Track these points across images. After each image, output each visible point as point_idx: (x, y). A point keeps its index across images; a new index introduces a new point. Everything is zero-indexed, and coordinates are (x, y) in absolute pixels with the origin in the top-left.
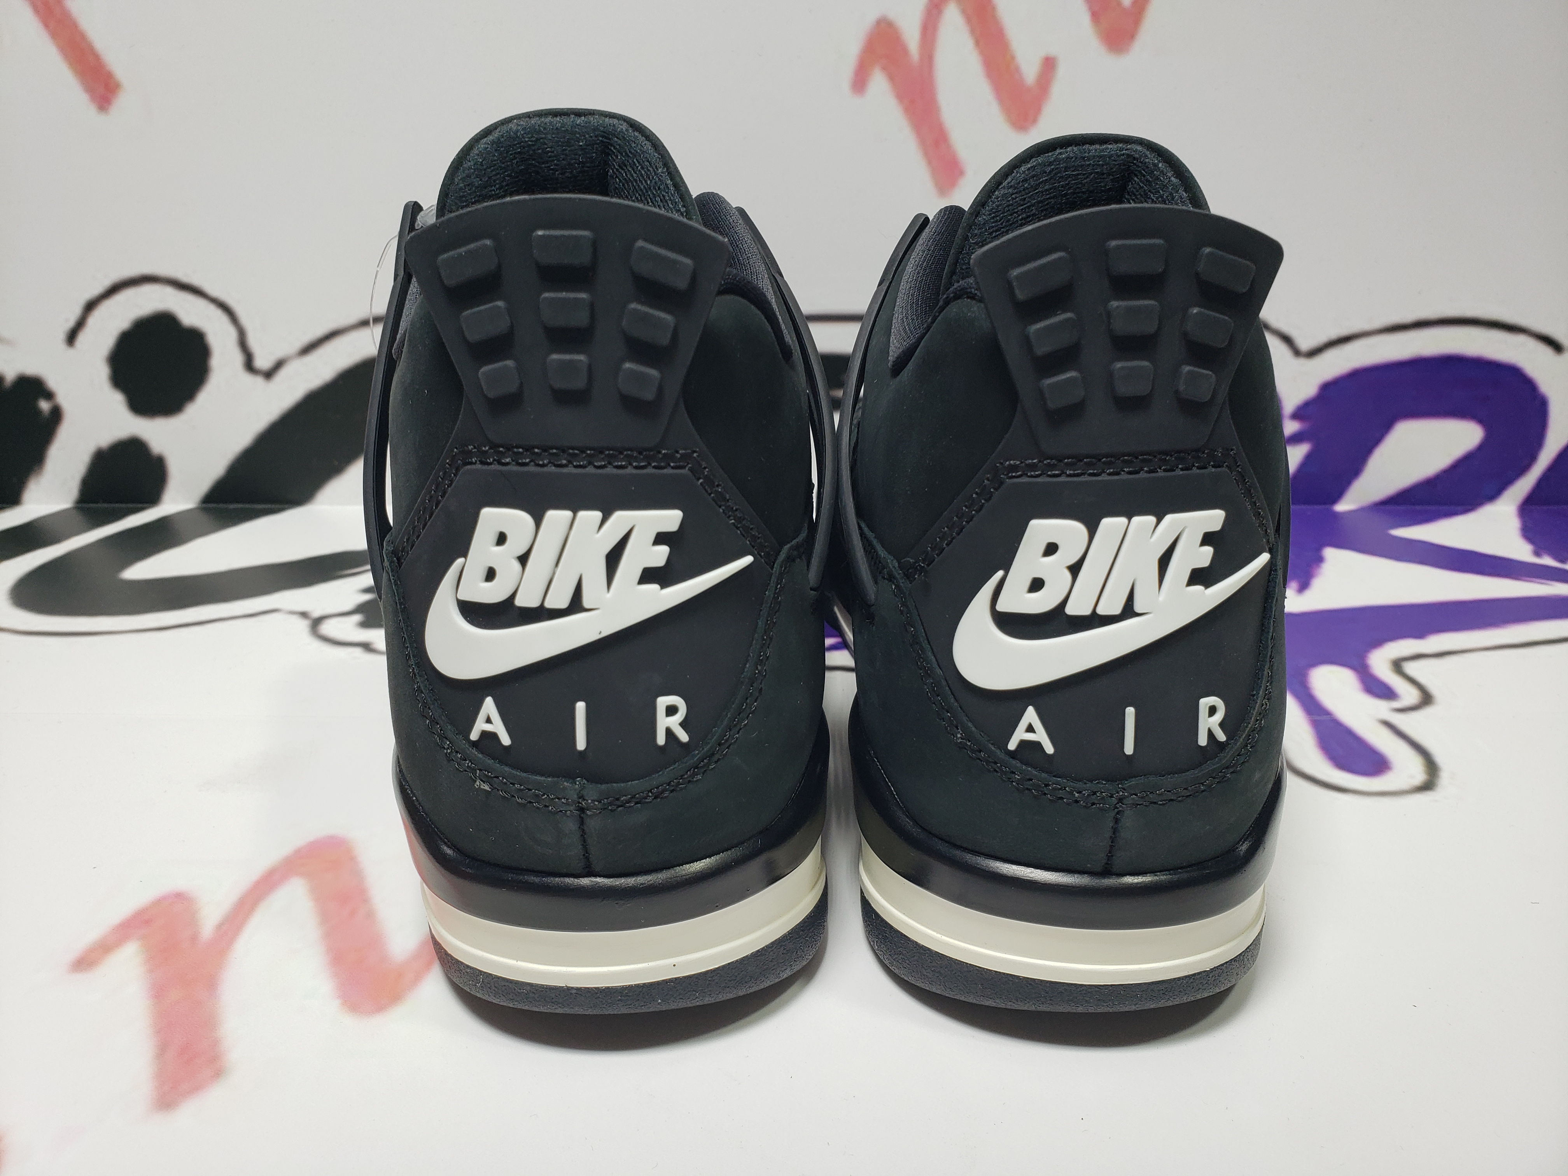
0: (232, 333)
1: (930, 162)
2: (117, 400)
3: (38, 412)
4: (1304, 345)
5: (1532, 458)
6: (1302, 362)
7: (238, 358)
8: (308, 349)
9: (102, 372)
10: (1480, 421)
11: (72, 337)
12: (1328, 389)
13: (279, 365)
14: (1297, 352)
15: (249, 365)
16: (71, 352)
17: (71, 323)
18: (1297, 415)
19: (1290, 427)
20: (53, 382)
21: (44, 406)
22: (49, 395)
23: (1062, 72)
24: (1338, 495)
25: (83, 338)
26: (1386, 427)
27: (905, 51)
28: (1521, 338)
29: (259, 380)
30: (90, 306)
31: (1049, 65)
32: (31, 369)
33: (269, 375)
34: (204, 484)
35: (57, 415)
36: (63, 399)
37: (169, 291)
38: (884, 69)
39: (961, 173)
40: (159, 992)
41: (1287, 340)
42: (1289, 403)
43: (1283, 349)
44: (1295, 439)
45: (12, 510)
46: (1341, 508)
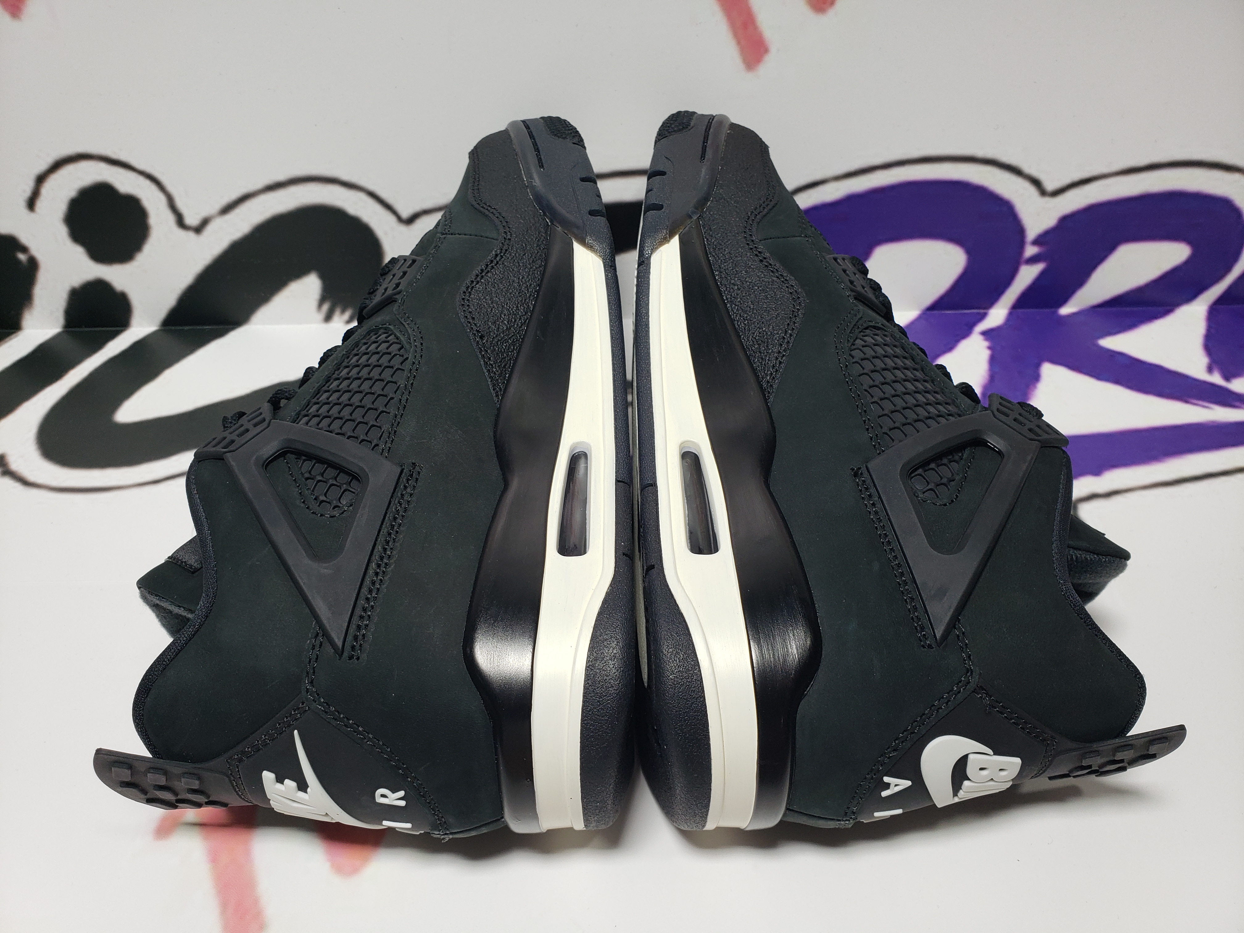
0: (162, 198)
1: (739, 43)
2: (78, 252)
3: (19, 262)
4: (1050, 186)
5: (1226, 269)
6: (1047, 199)
7: (171, 218)
8: (227, 209)
9: (63, 231)
10: (1189, 242)
11: (31, 204)
12: (1066, 221)
13: (205, 222)
14: (1043, 192)
15: (181, 222)
16: (32, 215)
17: (28, 193)
18: (1036, 242)
19: (1030, 251)
20: (24, 238)
21: (22, 257)
22: (24, 249)
24: (1064, 300)
25: (40, 204)
26: (1111, 248)
28: (1235, 176)
29: (191, 235)
30: (41, 179)
32: (5, 229)
33: (198, 230)
34: (162, 312)
35: (33, 265)
36: (36, 251)
39: (766, 50)
40: (214, 857)
41: (1036, 183)
42: (1032, 233)
43: (1032, 190)
44: (1033, 260)
45: (16, 337)
46: (1065, 311)
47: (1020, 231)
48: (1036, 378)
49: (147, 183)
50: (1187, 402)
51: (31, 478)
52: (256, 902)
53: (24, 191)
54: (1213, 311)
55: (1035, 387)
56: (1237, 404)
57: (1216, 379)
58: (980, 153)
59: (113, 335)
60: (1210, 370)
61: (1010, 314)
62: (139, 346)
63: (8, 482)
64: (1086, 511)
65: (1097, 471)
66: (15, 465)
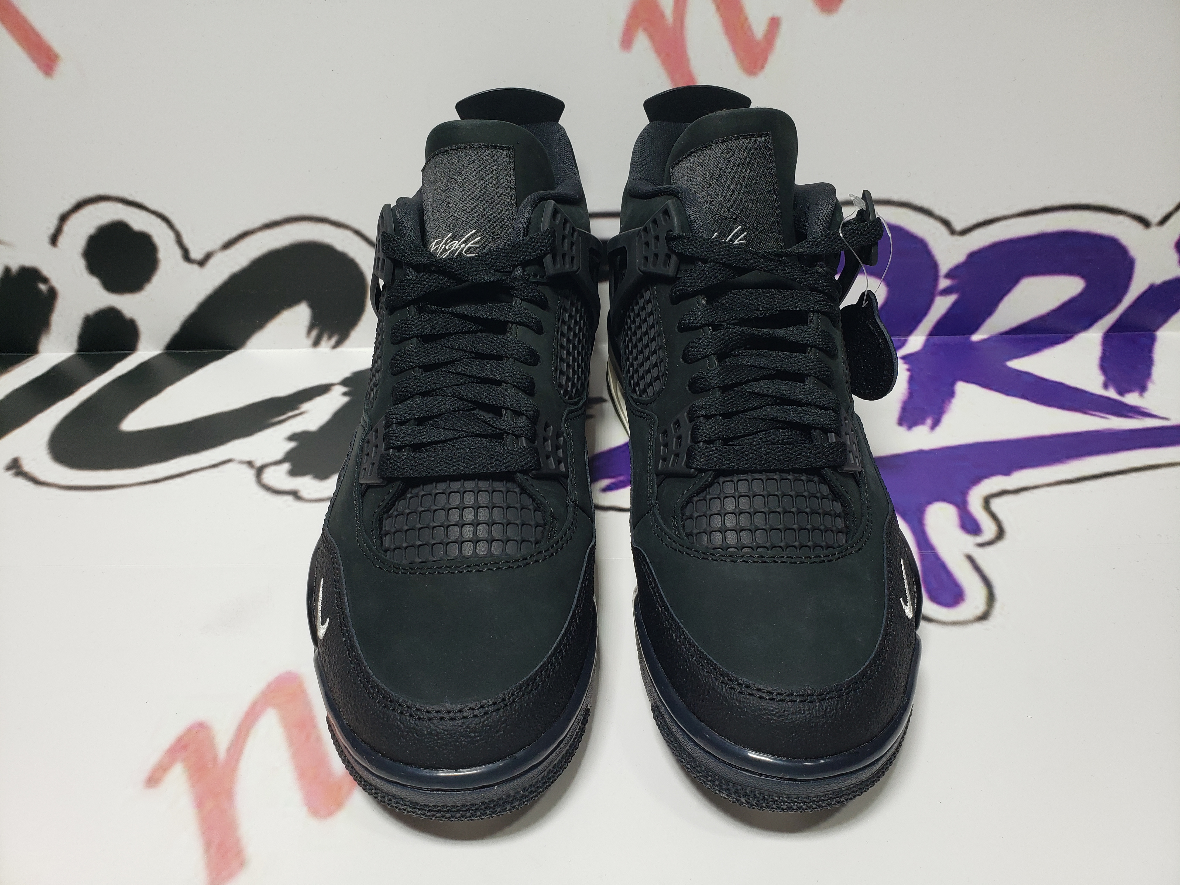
0: (171, 235)
2: (94, 283)
3: (40, 291)
4: (958, 226)
5: (1119, 300)
6: (956, 238)
7: (178, 253)
8: (228, 245)
9: (81, 264)
10: (1083, 276)
11: (54, 240)
12: (974, 257)
13: (208, 256)
14: (953, 232)
15: (186, 256)
16: (55, 250)
17: (52, 230)
18: (948, 276)
19: (944, 283)
20: (46, 271)
21: (43, 287)
22: (45, 280)
23: (784, 28)
24: (975, 329)
25: (62, 240)
26: (1015, 282)
27: (662, 15)
28: (1121, 218)
29: (195, 267)
30: (64, 218)
31: (774, 23)
32: (29, 262)
33: (202, 263)
34: (166, 338)
35: (53, 294)
36: (55, 282)
37: (120, 206)
38: (646, 30)
40: (200, 803)
41: (946, 223)
42: (945, 267)
43: (942, 229)
44: (946, 292)
45: (34, 358)
46: (976, 337)
47: (934, 266)
48: (951, 394)
49: (158, 221)
50: (1086, 413)
51: (42, 478)
52: (237, 842)
53: (49, 228)
54: (1108, 338)
55: (950, 402)
56: (1130, 414)
57: (1112, 393)
58: (896, 197)
59: (121, 358)
60: (1106, 386)
61: (927, 341)
62: (143, 368)
63: (21, 481)
64: (996, 505)
65: (1007, 472)
66: (27, 466)
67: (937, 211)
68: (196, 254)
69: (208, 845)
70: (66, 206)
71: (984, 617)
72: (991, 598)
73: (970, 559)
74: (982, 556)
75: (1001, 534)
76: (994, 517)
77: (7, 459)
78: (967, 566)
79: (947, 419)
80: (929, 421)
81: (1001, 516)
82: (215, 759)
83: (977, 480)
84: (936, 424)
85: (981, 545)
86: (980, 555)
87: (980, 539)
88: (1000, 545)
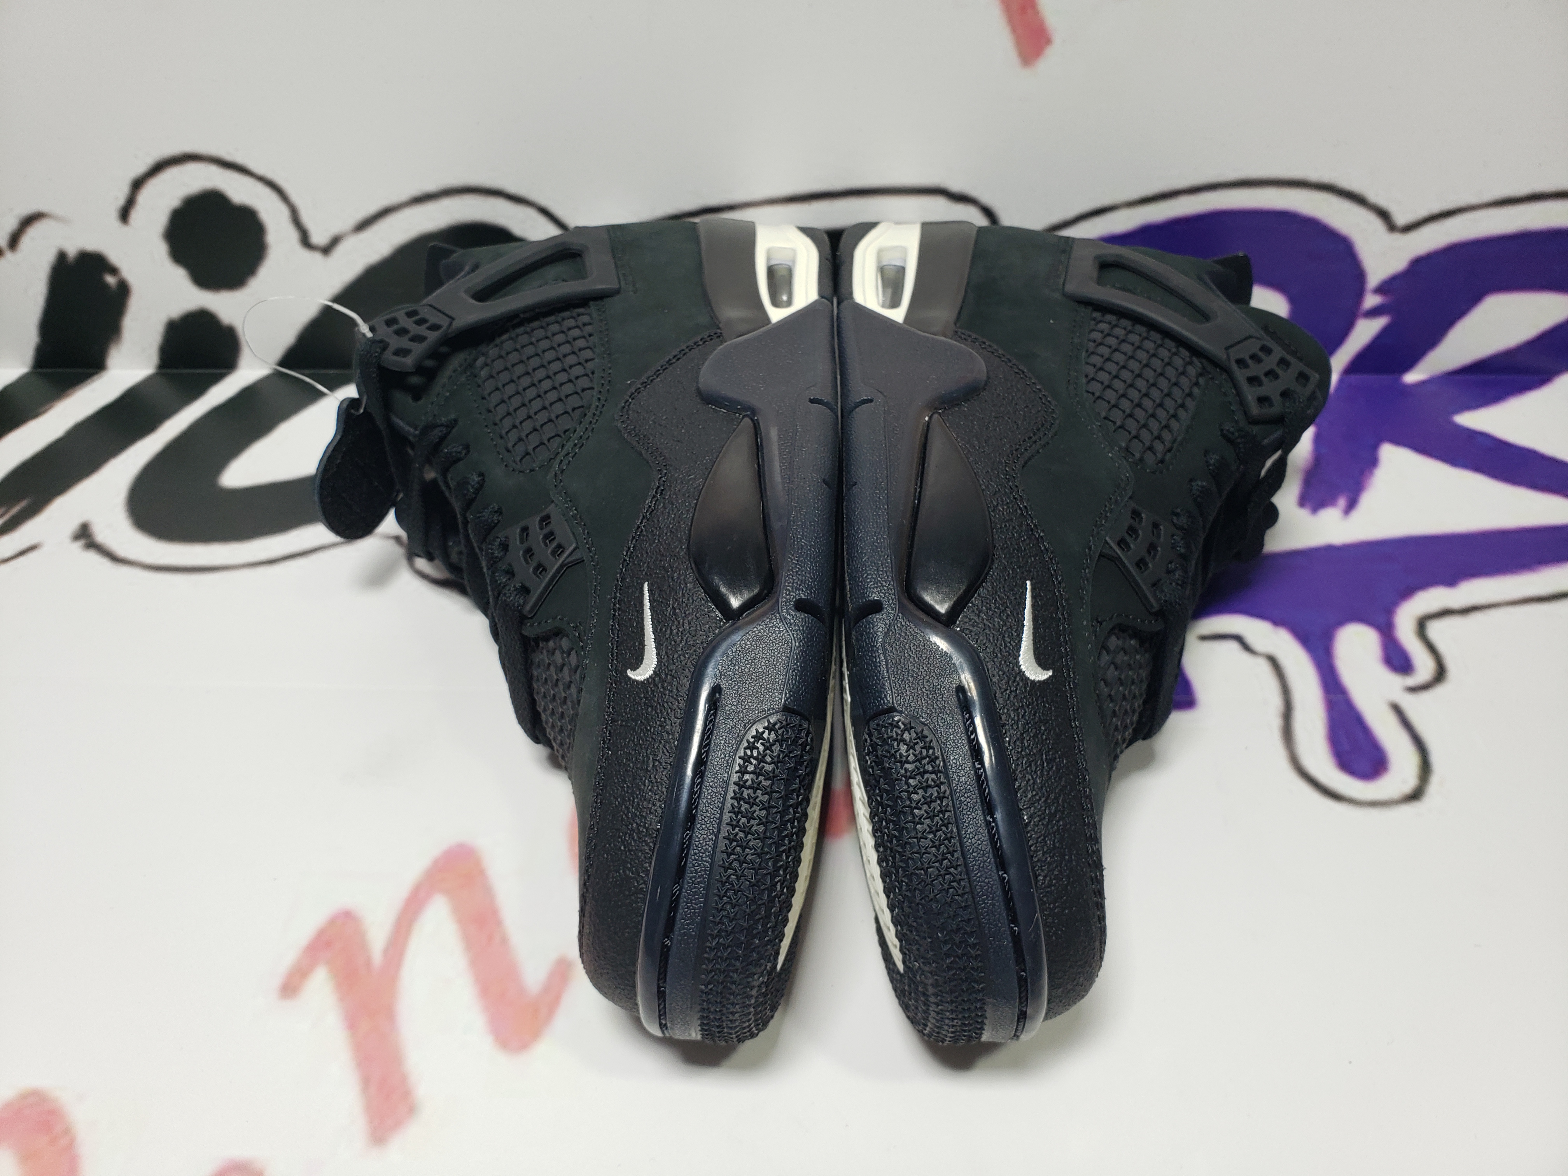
0: (285, 210)
1: (1014, 30)
2: (179, 276)
3: (106, 286)
4: (1401, 218)
6: (1396, 236)
7: (293, 235)
8: (363, 225)
9: (161, 249)
11: (125, 214)
12: (1419, 264)
13: (335, 241)
14: (1392, 227)
15: (305, 241)
16: (125, 229)
17: (121, 201)
18: (1380, 290)
19: (1371, 301)
20: (114, 257)
21: (110, 280)
22: (114, 271)
24: (1410, 364)
25: (136, 215)
26: (1474, 299)
29: (317, 256)
30: (137, 184)
32: (92, 245)
33: (326, 250)
34: (278, 353)
35: (124, 289)
36: (128, 272)
37: (214, 169)
39: (1048, 41)
40: (352, 1023)
41: (1383, 215)
42: (1374, 278)
43: (1377, 224)
44: (1374, 313)
45: (99, 378)
46: (1412, 377)
47: (1359, 275)
48: (1373, 462)
49: (267, 191)
51: (121, 552)
52: (404, 1079)
53: (116, 200)
55: (1371, 474)
58: (1314, 176)
59: (217, 378)
61: (1341, 381)
62: (248, 394)
63: (93, 557)
64: (1436, 630)
65: (1451, 580)
66: (101, 535)
67: (1373, 197)
68: (319, 237)
69: (366, 1081)
70: (141, 168)
71: (1415, 795)
72: (1425, 768)
73: (1397, 710)
74: (1413, 705)
75: (1440, 674)
76: (1431, 648)
77: (73, 525)
78: (1392, 720)
79: (1368, 499)
80: (1342, 502)
81: (1442, 647)
82: (368, 962)
83: (1407, 592)
84: (1351, 505)
85: (1413, 690)
86: (1410, 703)
87: (1411, 681)
88: (1439, 691)
